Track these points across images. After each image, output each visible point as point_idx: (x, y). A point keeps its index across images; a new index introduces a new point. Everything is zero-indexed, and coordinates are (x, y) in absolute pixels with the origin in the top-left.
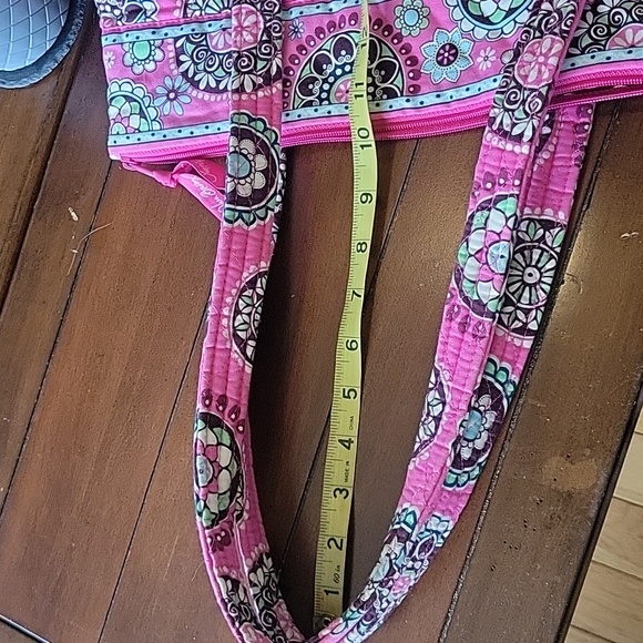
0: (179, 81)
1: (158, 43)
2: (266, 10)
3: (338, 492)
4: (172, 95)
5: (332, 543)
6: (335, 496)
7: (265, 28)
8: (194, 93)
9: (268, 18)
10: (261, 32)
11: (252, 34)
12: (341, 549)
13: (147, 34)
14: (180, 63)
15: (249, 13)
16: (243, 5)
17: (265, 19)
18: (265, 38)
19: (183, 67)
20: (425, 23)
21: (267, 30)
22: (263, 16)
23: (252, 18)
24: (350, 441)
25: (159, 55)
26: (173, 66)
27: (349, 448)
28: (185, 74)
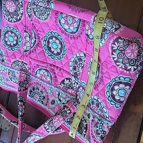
0: (9, 78)
1: (5, 69)
2: (27, 74)
3: (83, 106)
4: (7, 80)
5: (78, 117)
6: (82, 107)
7: (26, 77)
8: (11, 82)
9: (27, 76)
10: (25, 78)
11: (23, 78)
12: (79, 119)
13: (4, 66)
14: (9, 75)
15: (23, 73)
16: (22, 71)
17: (26, 76)
18: (26, 80)
19: (9, 76)
20: (51, 94)
21: (26, 78)
22: (26, 75)
23: (24, 75)
24: (89, 95)
25: (5, 71)
26: (8, 75)
27: (88, 96)
28: (10, 77)
